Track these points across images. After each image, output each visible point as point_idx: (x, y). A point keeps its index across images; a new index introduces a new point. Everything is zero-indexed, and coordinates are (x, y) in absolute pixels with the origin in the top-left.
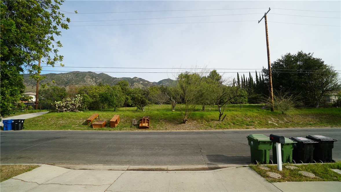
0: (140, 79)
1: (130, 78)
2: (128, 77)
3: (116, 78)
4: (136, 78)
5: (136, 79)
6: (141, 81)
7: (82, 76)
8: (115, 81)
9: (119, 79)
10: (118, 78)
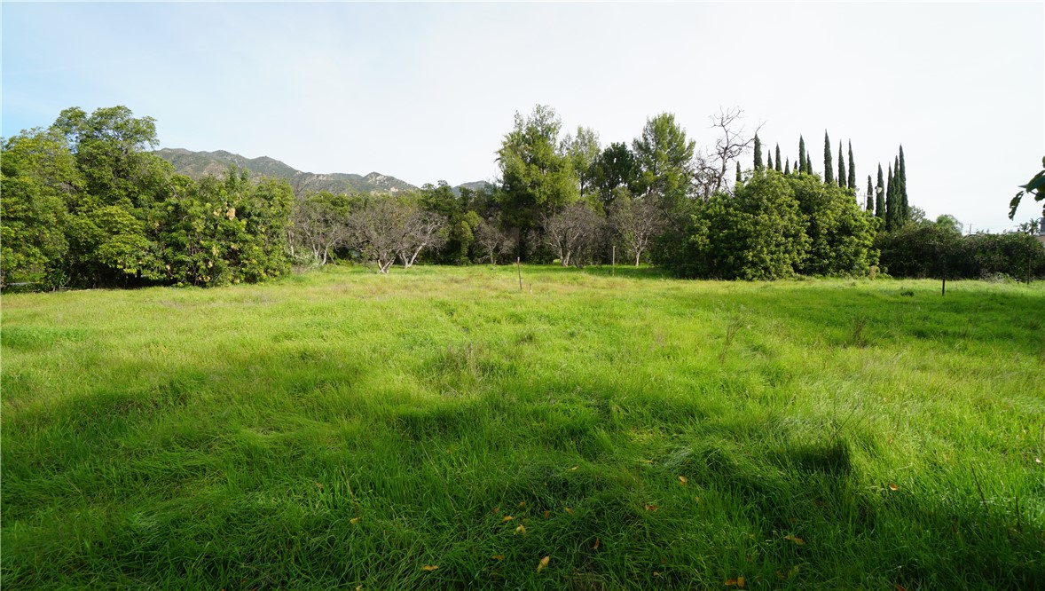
0: (390, 179)
1: (357, 176)
2: (350, 173)
3: (310, 175)
4: (378, 175)
5: (378, 178)
6: (392, 186)
7: (194, 165)
8: (307, 185)
9: (321, 178)
10: (318, 176)
